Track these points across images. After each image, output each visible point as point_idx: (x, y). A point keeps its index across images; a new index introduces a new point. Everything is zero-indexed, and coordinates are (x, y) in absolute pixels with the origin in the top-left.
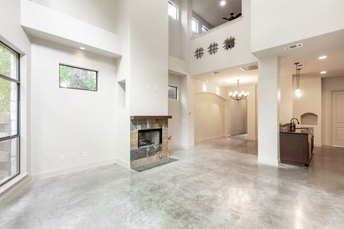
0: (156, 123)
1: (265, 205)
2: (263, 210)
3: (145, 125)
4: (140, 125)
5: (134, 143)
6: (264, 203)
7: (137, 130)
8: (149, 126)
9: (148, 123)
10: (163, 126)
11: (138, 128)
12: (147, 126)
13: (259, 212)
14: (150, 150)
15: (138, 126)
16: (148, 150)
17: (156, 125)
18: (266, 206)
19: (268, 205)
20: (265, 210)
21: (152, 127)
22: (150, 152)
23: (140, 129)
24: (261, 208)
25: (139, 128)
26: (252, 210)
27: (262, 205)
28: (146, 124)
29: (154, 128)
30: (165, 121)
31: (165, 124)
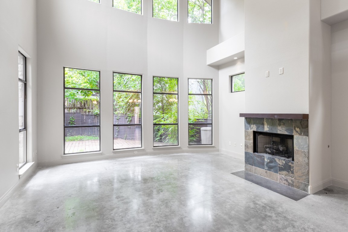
0: (280, 125)
1: (109, 221)
2: (106, 214)
3: (261, 126)
4: (254, 125)
5: (249, 145)
6: (112, 223)
7: (252, 130)
8: (268, 127)
9: (265, 123)
10: (294, 131)
11: (252, 128)
12: (264, 128)
13: (108, 211)
14: (269, 162)
15: (252, 126)
16: (266, 160)
17: (279, 128)
18: (107, 221)
19: (106, 223)
20: (104, 216)
21: (272, 129)
22: (270, 164)
23: (255, 130)
24: (110, 215)
25: (254, 128)
26: (114, 208)
27: (111, 219)
28: (263, 124)
29: (275, 132)
30: (301, 122)
31: (298, 129)
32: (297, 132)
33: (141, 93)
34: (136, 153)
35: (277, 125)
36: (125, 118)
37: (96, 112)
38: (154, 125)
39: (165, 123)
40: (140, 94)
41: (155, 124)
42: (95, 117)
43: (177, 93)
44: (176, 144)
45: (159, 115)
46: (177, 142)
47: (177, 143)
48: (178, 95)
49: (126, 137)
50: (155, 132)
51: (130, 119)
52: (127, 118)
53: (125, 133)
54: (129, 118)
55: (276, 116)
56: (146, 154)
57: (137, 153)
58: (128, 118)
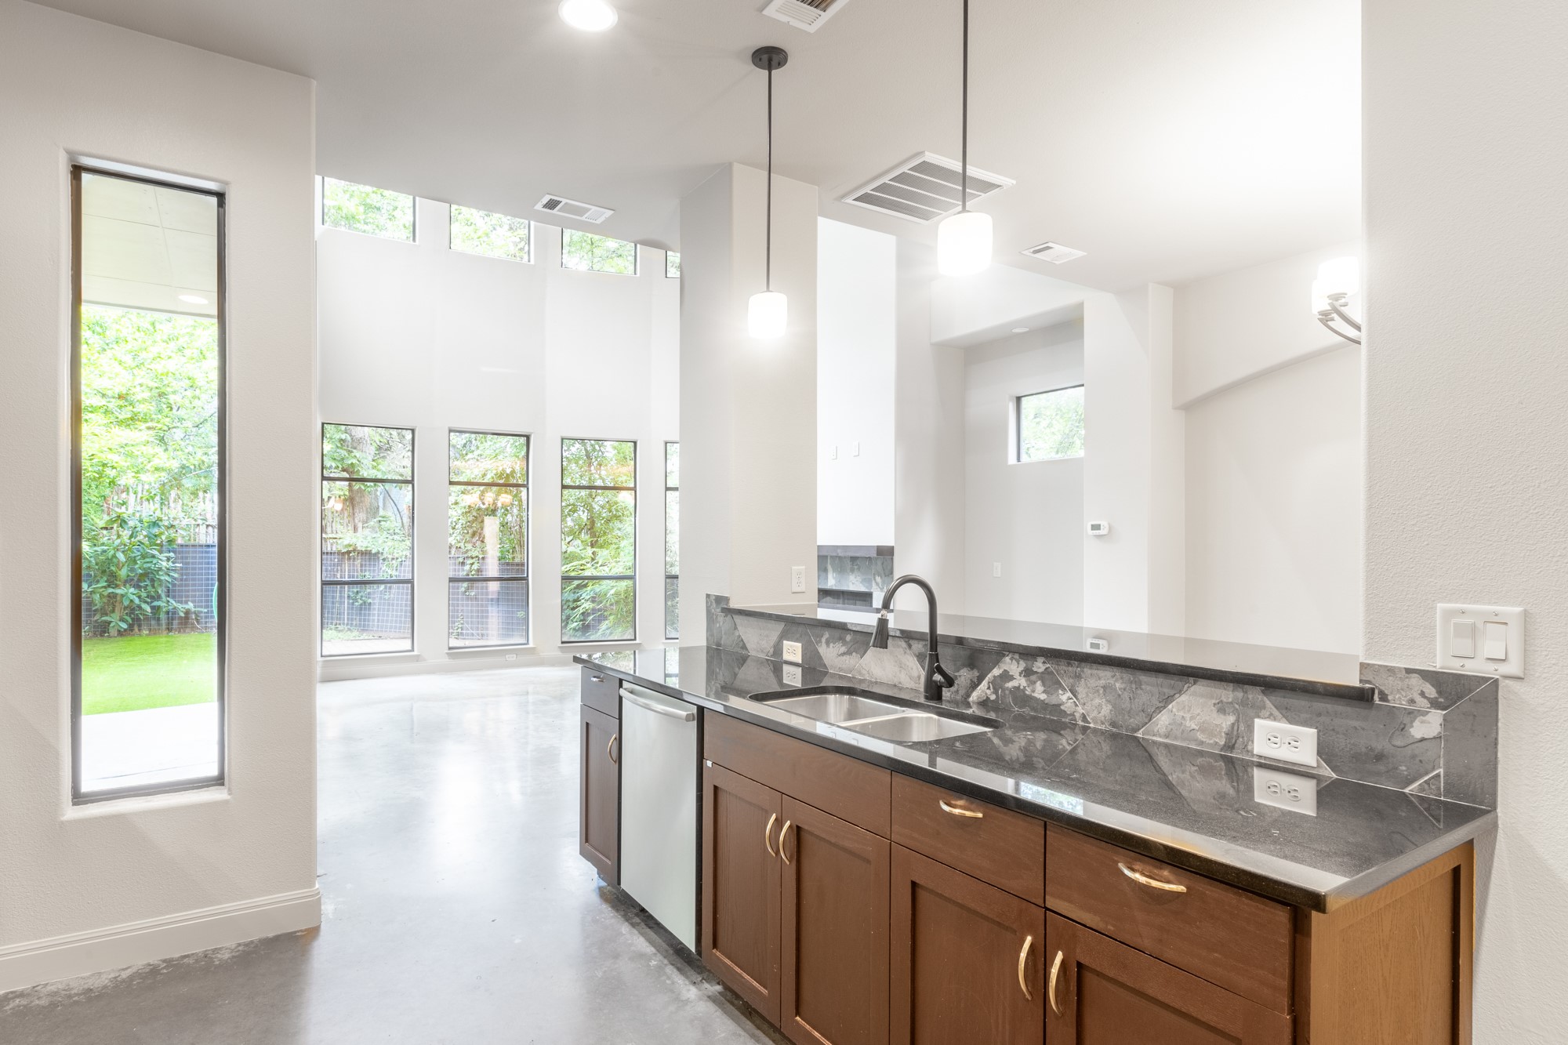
0: (852, 571)
3: (826, 576)
8: (833, 578)
9: (830, 567)
12: (827, 579)
17: (852, 577)
21: (840, 581)
28: (826, 571)
29: (845, 588)
30: (883, 564)
31: (878, 579)
32: (877, 584)
33: (526, 486)
34: (511, 658)
35: (848, 571)
36: (457, 562)
37: (346, 542)
38: (562, 579)
39: (596, 573)
40: (524, 490)
41: (566, 579)
42: (343, 559)
43: (632, 485)
44: (629, 638)
45: (578, 550)
46: (631, 630)
47: (633, 634)
48: (636, 492)
49: (459, 630)
50: (569, 606)
51: (475, 567)
52: (463, 564)
53: (458, 617)
54: (472, 564)
55: (839, 551)
56: (541, 663)
57: (515, 659)
58: (471, 561)
